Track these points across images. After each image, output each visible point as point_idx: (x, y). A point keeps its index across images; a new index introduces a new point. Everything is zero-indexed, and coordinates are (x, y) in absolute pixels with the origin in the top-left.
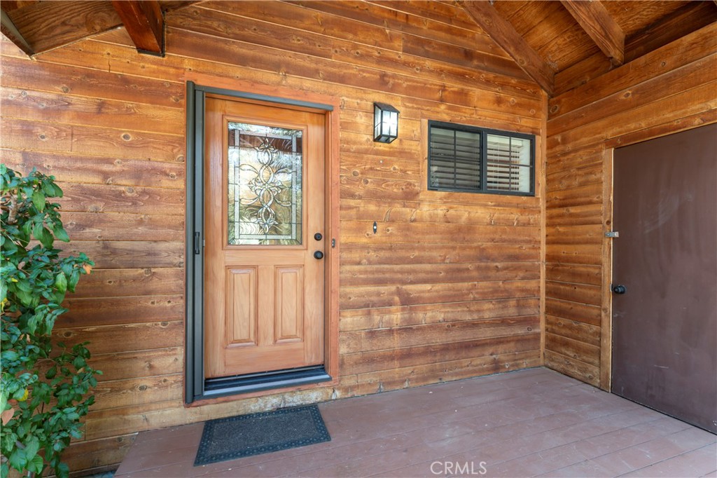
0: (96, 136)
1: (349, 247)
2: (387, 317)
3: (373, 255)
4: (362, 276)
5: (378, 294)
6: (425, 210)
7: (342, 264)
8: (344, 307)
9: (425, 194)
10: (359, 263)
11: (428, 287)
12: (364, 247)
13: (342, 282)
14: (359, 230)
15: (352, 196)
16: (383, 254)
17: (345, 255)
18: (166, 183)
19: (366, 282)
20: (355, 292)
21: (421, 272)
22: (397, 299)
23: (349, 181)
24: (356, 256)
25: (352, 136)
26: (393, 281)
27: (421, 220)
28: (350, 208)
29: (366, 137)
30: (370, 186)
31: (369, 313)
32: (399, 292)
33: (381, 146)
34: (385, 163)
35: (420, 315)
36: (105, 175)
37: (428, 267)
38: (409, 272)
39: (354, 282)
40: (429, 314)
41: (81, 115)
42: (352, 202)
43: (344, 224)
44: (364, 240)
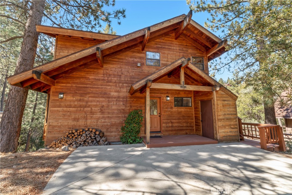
0: (136, 103)
1: (163, 115)
2: (169, 125)
3: (167, 116)
5: (168, 121)
6: (174, 110)
7: (163, 117)
8: (163, 123)
9: (174, 107)
10: (165, 117)
11: (175, 121)
12: (165, 115)
13: (163, 120)
14: (165, 113)
15: (164, 108)
16: (168, 116)
17: (163, 116)
18: (143, 108)
19: (166, 120)
20: (165, 121)
22: (170, 122)
23: (163, 106)
24: (164, 116)
25: (164, 100)
26: (169, 120)
27: (173, 111)
28: (164, 110)
29: (165, 100)
30: (166, 107)
31: (166, 124)
32: (170, 121)
33: (167, 101)
34: (168, 104)
36: (137, 107)
37: (175, 118)
38: (172, 118)
39: (164, 120)
40: (175, 125)
41: (135, 101)
42: (164, 109)
43: (163, 112)
44: (165, 114)
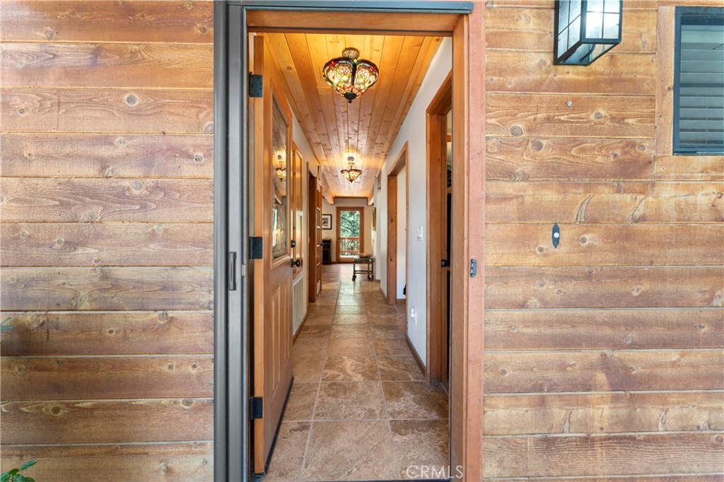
0: (90, 102)
1: (503, 275)
2: (579, 413)
3: (551, 290)
4: (529, 331)
5: (563, 367)
6: (667, 196)
7: (490, 306)
8: (491, 388)
10: (523, 305)
11: (673, 355)
12: (533, 275)
13: (490, 342)
14: (524, 240)
15: (509, 175)
16: (572, 288)
17: (496, 290)
18: (188, 169)
19: (538, 342)
20: (514, 361)
21: (657, 325)
22: (601, 377)
23: (504, 147)
24: (516, 290)
25: (510, 58)
26: (593, 342)
27: (657, 218)
28: (505, 198)
29: (536, 59)
30: (546, 154)
31: (542, 402)
32: (605, 364)
33: (570, 73)
34: (579, 106)
35: (653, 413)
36: (103, 163)
37: (671, 314)
38: (630, 324)
39: (512, 342)
40: (674, 412)
41: (72, 73)
42: (508, 188)
43: (493, 229)
44: (533, 261)
